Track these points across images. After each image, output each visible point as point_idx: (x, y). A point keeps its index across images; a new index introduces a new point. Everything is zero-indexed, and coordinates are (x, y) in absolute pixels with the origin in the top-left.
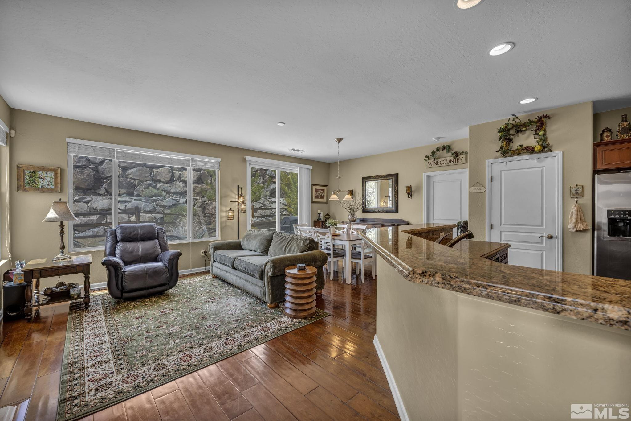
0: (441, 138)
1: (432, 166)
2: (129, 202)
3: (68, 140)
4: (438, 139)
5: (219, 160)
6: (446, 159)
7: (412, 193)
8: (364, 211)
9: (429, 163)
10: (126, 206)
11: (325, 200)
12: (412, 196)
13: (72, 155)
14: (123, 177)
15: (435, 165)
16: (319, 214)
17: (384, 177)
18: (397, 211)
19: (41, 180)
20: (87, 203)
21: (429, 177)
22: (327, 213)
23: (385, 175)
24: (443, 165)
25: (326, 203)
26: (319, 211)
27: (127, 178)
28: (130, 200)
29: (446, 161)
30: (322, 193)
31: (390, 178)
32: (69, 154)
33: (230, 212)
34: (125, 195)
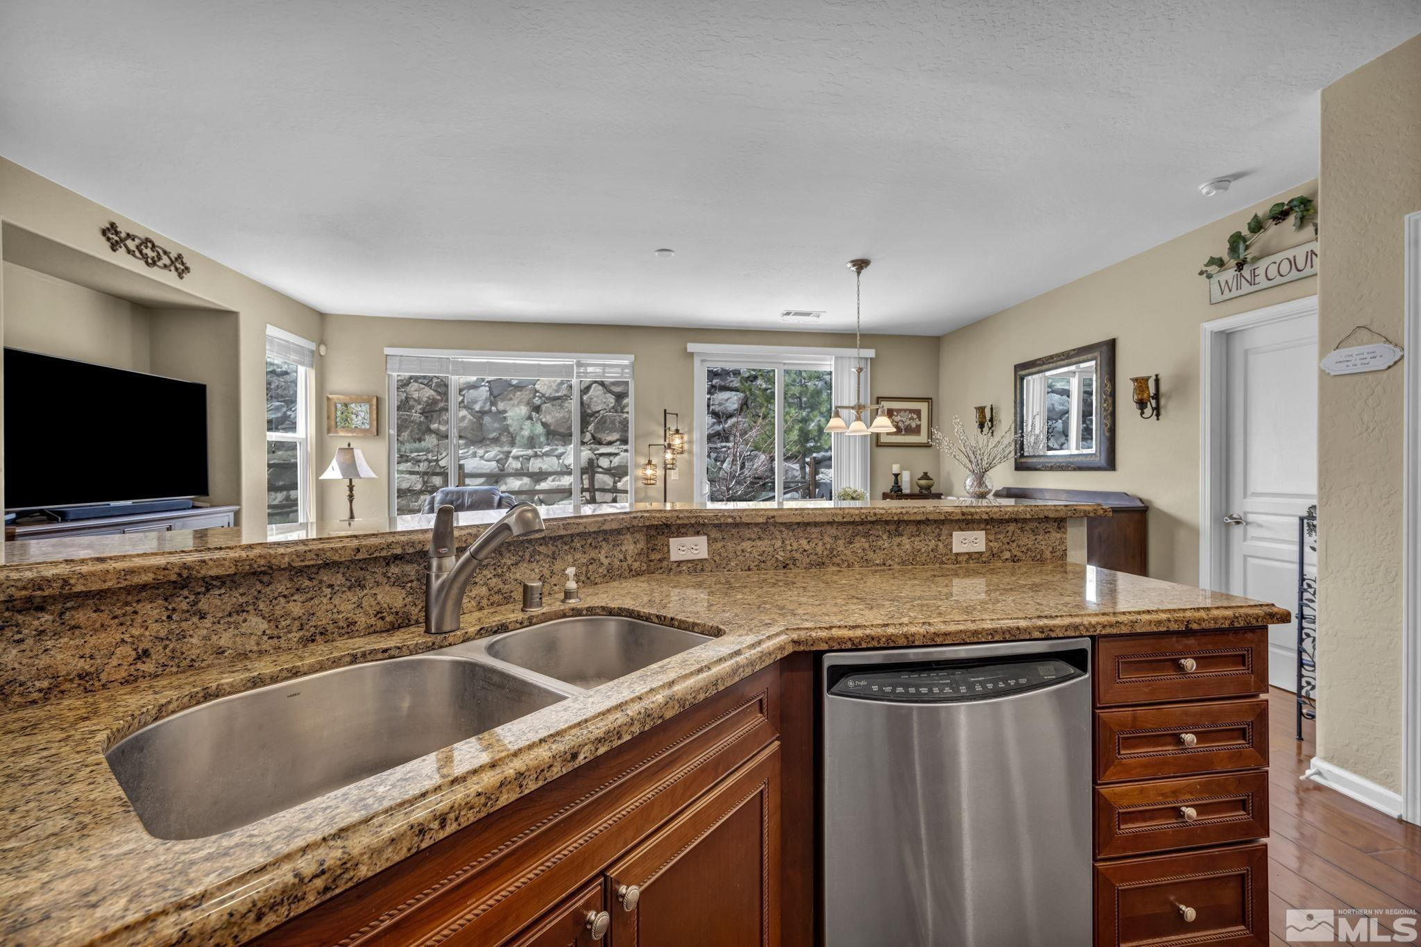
0: (1237, 176)
1: (1235, 293)
2: (616, 454)
3: (387, 351)
4: (1222, 183)
5: (632, 357)
6: (1289, 254)
7: (1163, 402)
8: (1020, 466)
9: (1223, 284)
10: (611, 462)
11: (922, 439)
12: (1162, 411)
13: (395, 374)
14: (616, 412)
15: (1246, 288)
16: (896, 476)
17: (1072, 356)
18: (1111, 464)
19: (354, 416)
20: (559, 457)
21: (1226, 338)
22: (926, 474)
23: (1074, 350)
24: (1279, 280)
25: (927, 446)
26: (896, 468)
27: (622, 412)
28: (617, 451)
29: (1293, 263)
30: (912, 419)
31: (1090, 356)
32: (389, 373)
33: (649, 467)
34: (618, 443)
